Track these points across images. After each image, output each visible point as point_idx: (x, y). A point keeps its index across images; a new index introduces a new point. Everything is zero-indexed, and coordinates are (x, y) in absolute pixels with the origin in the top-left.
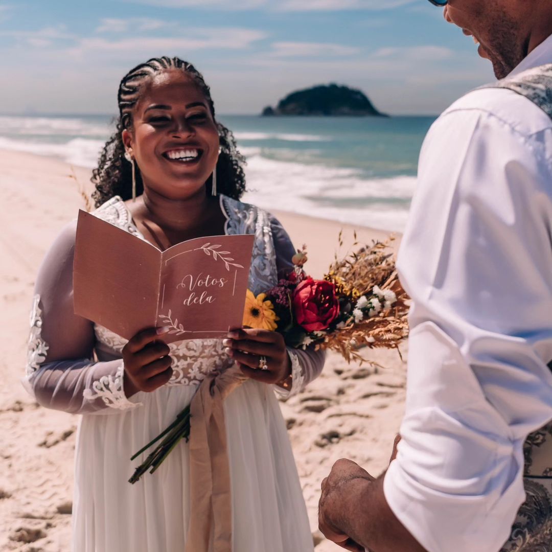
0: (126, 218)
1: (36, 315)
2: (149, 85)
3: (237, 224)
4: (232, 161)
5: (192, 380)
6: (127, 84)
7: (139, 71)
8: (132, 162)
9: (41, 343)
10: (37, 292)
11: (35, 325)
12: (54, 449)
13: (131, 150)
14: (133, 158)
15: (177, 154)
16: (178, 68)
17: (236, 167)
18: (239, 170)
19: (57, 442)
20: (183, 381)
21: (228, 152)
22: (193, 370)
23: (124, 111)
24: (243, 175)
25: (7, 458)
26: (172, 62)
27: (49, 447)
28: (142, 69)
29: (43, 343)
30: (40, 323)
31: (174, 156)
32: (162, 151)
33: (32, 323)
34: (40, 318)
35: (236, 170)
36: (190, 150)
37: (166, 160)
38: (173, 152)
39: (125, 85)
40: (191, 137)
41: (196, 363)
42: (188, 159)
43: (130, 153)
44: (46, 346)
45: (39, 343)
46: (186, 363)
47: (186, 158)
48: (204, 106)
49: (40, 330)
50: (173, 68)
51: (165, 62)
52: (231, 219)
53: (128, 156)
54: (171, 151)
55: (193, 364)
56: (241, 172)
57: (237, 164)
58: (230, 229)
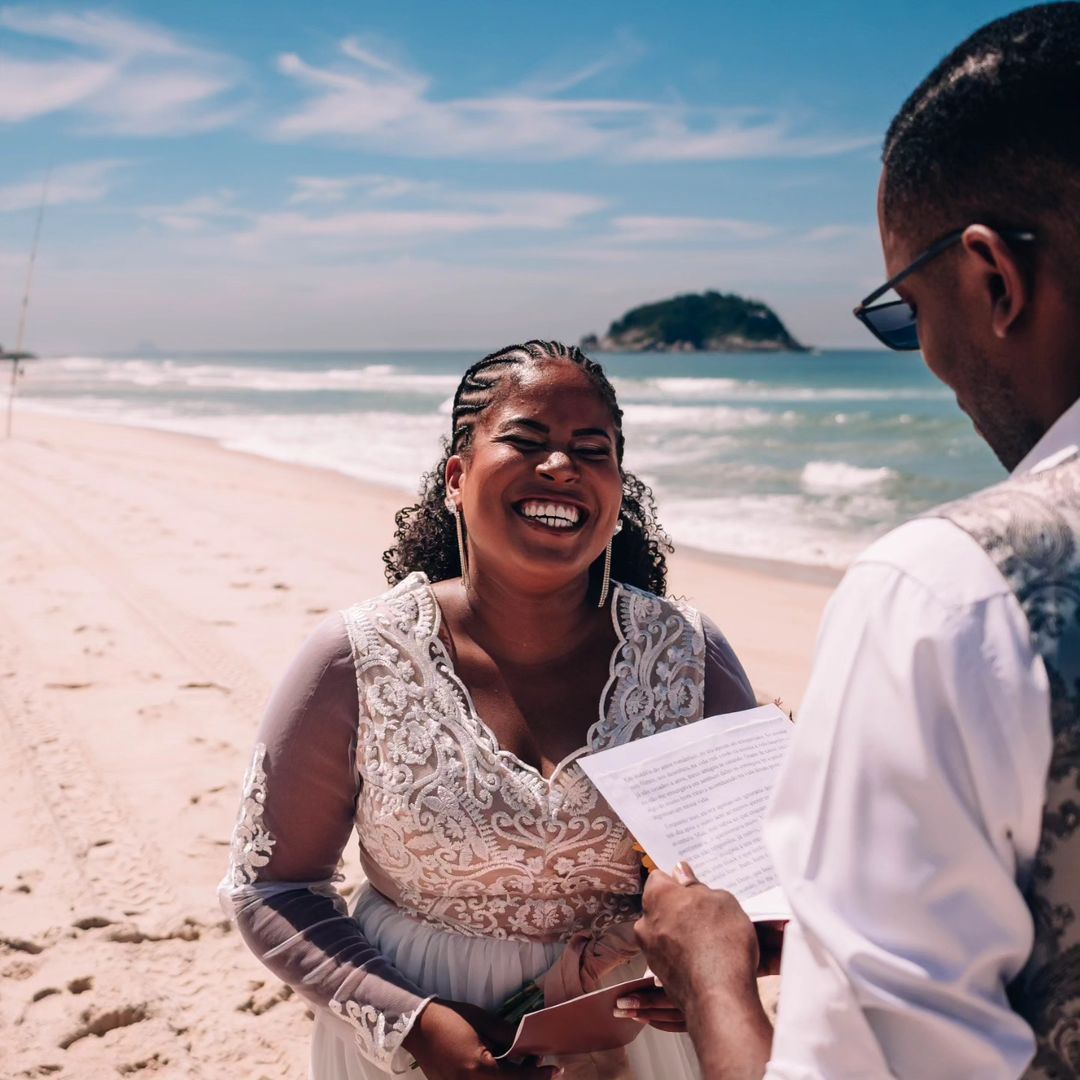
0: (429, 624)
1: (255, 781)
2: (515, 381)
3: (638, 652)
4: (648, 542)
5: (514, 933)
6: (477, 376)
7: (505, 356)
8: (457, 515)
9: (261, 832)
10: (261, 739)
11: (253, 796)
12: (266, 1016)
13: (456, 492)
14: (460, 508)
15: (541, 508)
16: (575, 363)
17: (651, 553)
18: (658, 560)
19: (273, 1002)
20: (496, 932)
21: (640, 525)
22: (516, 919)
23: (461, 420)
24: (664, 570)
25: (180, 1032)
26: (567, 352)
27: (257, 1013)
28: (510, 354)
29: (264, 833)
30: (261, 797)
31: (533, 510)
32: (515, 498)
33: (247, 791)
34: (262, 788)
35: (652, 559)
36: (567, 505)
37: (516, 516)
38: (534, 503)
39: (472, 379)
40: (572, 483)
41: (521, 908)
42: (558, 523)
43: (455, 498)
44: (270, 838)
45: (257, 830)
46: (503, 904)
47: (555, 518)
48: (607, 436)
49: (261, 809)
50: (566, 360)
51: (554, 348)
52: (628, 640)
53: (450, 504)
54: (530, 500)
55: (517, 909)
56: (662, 564)
57: (655, 549)
58: (621, 665)
